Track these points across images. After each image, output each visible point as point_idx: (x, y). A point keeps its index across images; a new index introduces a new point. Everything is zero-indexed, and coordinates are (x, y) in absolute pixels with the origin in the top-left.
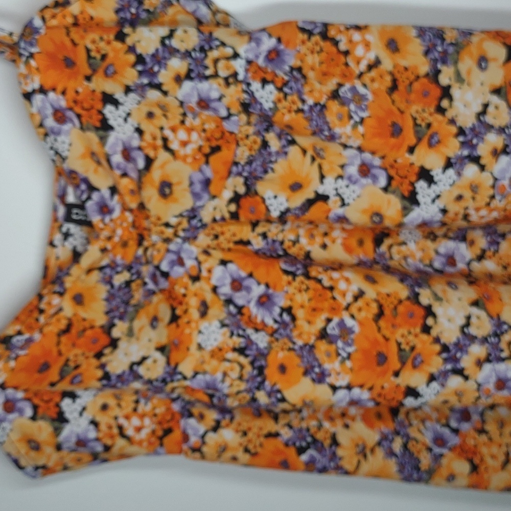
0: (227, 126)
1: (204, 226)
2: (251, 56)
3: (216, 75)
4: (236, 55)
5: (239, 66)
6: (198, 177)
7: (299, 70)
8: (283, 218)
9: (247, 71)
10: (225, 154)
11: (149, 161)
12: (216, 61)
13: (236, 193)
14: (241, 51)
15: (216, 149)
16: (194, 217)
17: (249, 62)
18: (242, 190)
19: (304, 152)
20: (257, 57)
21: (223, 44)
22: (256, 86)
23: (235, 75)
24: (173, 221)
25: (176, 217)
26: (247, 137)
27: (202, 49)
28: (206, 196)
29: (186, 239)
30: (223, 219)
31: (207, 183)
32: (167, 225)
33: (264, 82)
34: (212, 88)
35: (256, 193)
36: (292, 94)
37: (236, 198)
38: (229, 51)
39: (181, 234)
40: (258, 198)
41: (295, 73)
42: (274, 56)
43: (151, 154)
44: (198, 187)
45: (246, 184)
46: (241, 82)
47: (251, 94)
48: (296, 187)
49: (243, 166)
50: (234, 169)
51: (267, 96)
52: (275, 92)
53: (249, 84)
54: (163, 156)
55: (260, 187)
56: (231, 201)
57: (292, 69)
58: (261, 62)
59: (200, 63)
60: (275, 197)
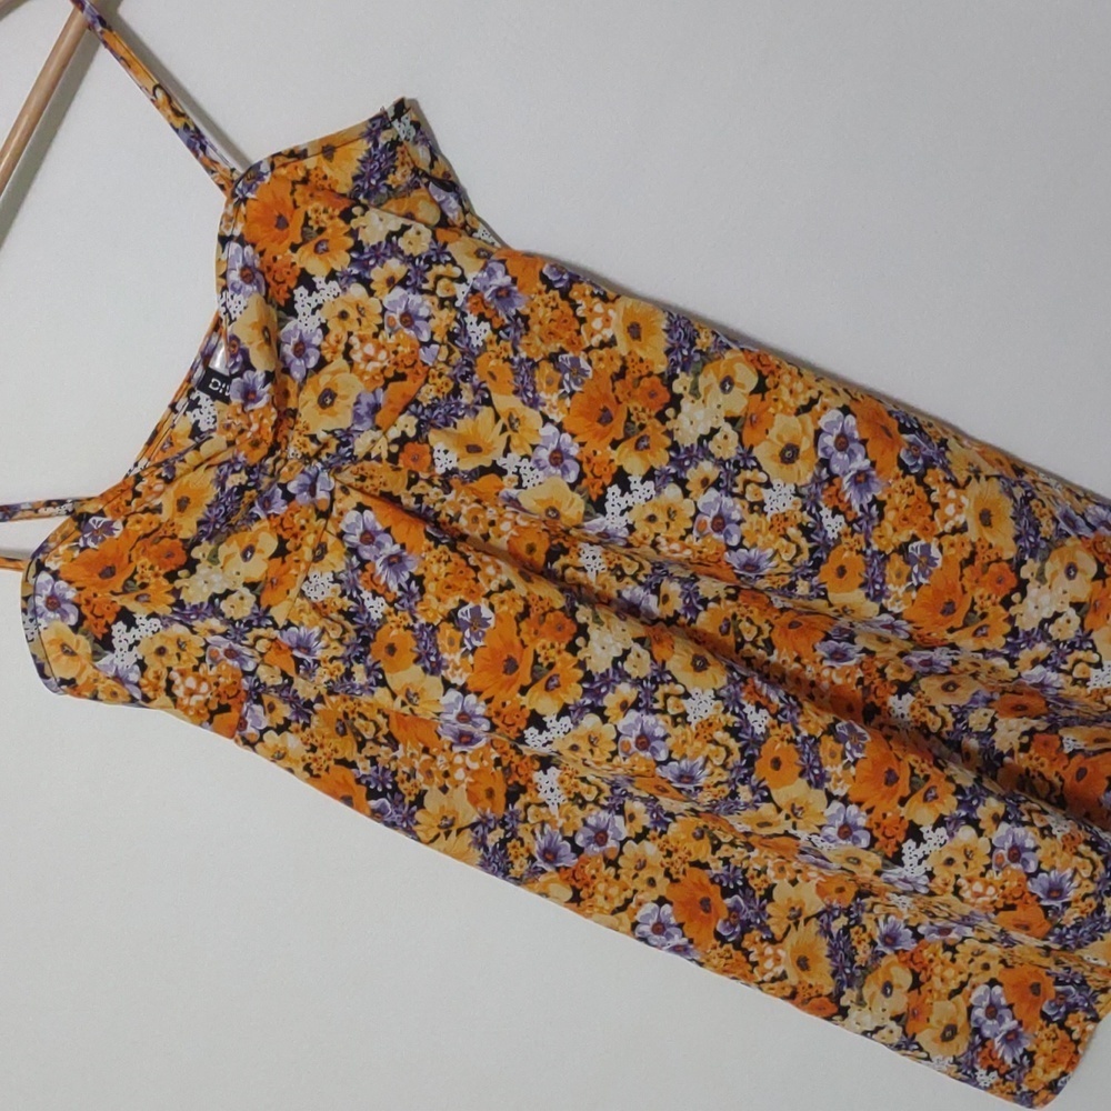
0: (424, 355)
1: (353, 459)
2: (478, 285)
3: (432, 292)
4: (462, 279)
5: (461, 291)
6: (368, 399)
7: (526, 319)
8: (447, 478)
9: (467, 299)
10: (408, 386)
11: (322, 363)
12: (439, 278)
13: (403, 433)
14: (470, 277)
15: (400, 377)
16: (346, 444)
17: (474, 291)
18: (411, 432)
19: (497, 418)
20: (485, 288)
21: (453, 262)
22: (471, 318)
23: (454, 299)
24: (322, 436)
25: (328, 432)
26: (440, 375)
27: (428, 260)
28: (368, 423)
29: (327, 466)
30: (379, 459)
31: (375, 408)
32: (313, 438)
33: (481, 318)
34: (423, 305)
35: (427, 441)
36: (507, 341)
37: (403, 440)
38: (457, 272)
39: (324, 458)
40: (426, 447)
41: (519, 320)
42: (503, 294)
43: (328, 357)
44: (363, 410)
45: (418, 426)
46: (458, 309)
47: (463, 326)
48: (474, 449)
49: (424, 409)
50: (413, 407)
51: (479, 332)
52: (489, 332)
53: (464, 315)
54: (340, 362)
55: (433, 436)
56: (395, 441)
57: (518, 314)
58: (487, 295)
59: (421, 273)
60: (446, 452)
